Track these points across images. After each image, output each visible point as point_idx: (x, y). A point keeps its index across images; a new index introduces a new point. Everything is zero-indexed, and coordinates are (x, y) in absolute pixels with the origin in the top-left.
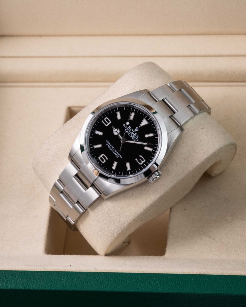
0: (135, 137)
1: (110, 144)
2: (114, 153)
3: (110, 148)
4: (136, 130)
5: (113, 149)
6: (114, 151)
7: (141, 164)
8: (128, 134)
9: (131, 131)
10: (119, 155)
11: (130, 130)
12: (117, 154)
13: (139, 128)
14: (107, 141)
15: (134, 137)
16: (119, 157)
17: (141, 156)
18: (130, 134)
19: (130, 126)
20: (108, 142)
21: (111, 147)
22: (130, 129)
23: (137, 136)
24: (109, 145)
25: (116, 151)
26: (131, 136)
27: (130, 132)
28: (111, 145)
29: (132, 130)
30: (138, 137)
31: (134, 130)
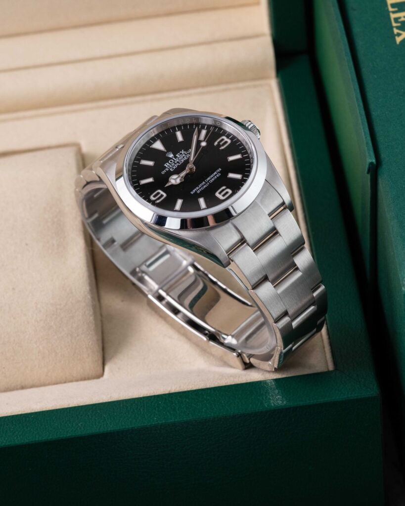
0: (184, 155)
1: (197, 188)
2: (213, 180)
3: (205, 187)
4: (171, 156)
5: (206, 183)
6: (209, 181)
7: (229, 141)
8: (178, 166)
9: (174, 162)
10: (215, 173)
11: (171, 164)
12: (214, 177)
13: (167, 152)
14: (192, 193)
15: (184, 157)
16: (219, 172)
17: (216, 143)
18: (178, 162)
19: (165, 165)
20: (194, 191)
21: (203, 186)
22: (169, 164)
23: (181, 153)
24: (199, 189)
25: (209, 179)
26: (182, 161)
27: (175, 164)
28: (200, 186)
29: (171, 162)
30: (183, 152)
31: (171, 159)
